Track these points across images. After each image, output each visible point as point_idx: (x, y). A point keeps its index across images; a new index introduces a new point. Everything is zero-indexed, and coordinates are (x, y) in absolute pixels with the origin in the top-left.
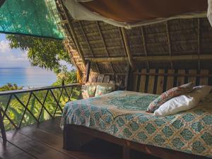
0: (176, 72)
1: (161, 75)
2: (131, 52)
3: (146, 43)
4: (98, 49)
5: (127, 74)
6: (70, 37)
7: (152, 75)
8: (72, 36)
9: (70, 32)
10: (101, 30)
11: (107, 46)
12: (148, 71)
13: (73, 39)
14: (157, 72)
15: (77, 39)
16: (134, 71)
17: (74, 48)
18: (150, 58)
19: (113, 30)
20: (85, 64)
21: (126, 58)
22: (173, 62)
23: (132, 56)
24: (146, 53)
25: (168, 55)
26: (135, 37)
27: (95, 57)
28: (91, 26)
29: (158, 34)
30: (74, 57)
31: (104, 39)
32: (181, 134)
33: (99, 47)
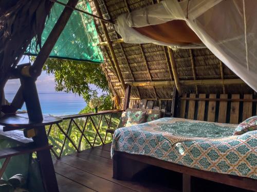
0: (230, 97)
1: (212, 100)
2: (178, 75)
3: (195, 66)
4: (139, 72)
5: (173, 100)
6: (109, 60)
7: (202, 100)
8: (111, 58)
9: (109, 55)
10: (144, 53)
11: (149, 70)
12: (197, 96)
13: (112, 62)
14: (207, 96)
15: (116, 61)
16: (181, 96)
17: (112, 72)
18: (200, 82)
19: (158, 53)
20: (125, 88)
21: (172, 82)
22: (226, 86)
23: (179, 79)
24: (194, 76)
25: (220, 78)
26: (182, 59)
27: (136, 81)
28: (133, 48)
29: (208, 56)
30: (112, 81)
31: (147, 62)
32: (247, 159)
33: (142, 70)
